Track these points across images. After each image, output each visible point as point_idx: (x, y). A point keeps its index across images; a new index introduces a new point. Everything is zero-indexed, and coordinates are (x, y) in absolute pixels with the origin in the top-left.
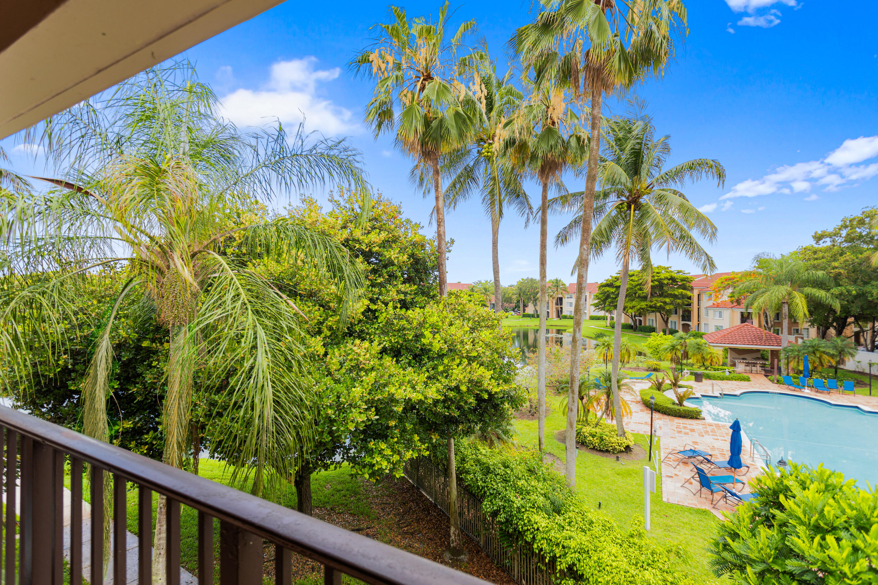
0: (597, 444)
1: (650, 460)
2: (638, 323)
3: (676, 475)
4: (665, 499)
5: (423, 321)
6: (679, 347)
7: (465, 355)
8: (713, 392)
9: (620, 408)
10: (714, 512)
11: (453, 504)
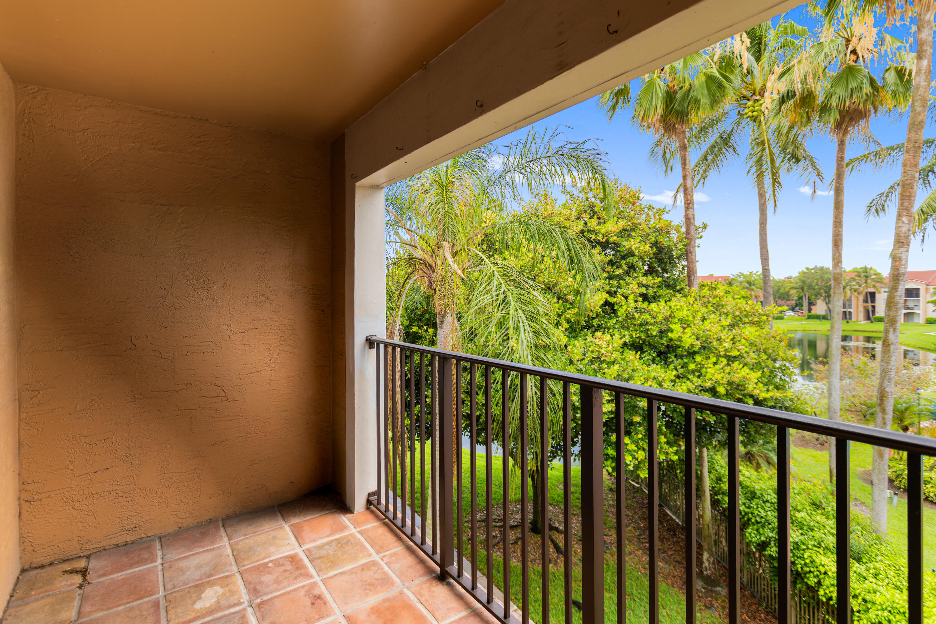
0: (932, 494)
5: (670, 315)
7: (722, 353)
11: (706, 527)
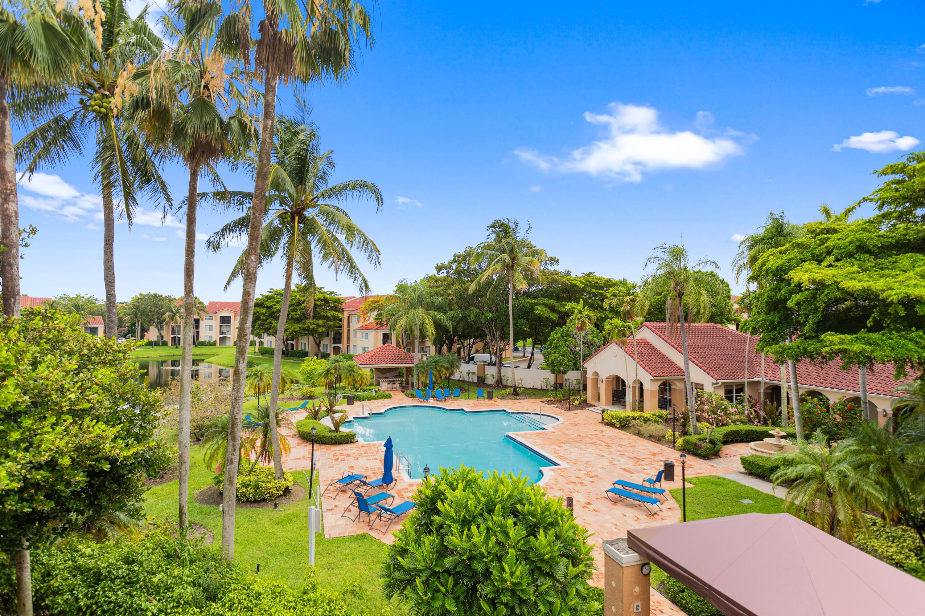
0: (251, 495)
1: (310, 497)
2: (289, 348)
3: (336, 506)
4: (327, 536)
6: (333, 371)
7: (65, 409)
8: (363, 413)
9: (278, 446)
10: (373, 534)
